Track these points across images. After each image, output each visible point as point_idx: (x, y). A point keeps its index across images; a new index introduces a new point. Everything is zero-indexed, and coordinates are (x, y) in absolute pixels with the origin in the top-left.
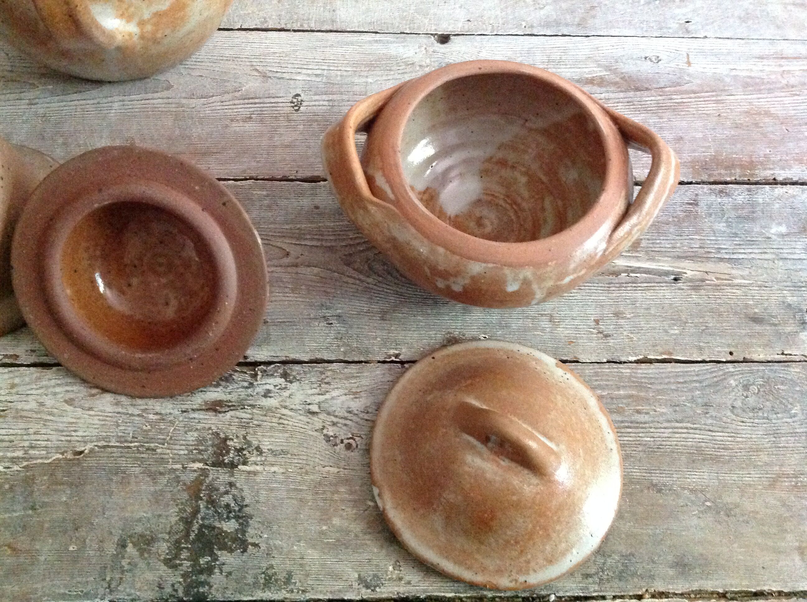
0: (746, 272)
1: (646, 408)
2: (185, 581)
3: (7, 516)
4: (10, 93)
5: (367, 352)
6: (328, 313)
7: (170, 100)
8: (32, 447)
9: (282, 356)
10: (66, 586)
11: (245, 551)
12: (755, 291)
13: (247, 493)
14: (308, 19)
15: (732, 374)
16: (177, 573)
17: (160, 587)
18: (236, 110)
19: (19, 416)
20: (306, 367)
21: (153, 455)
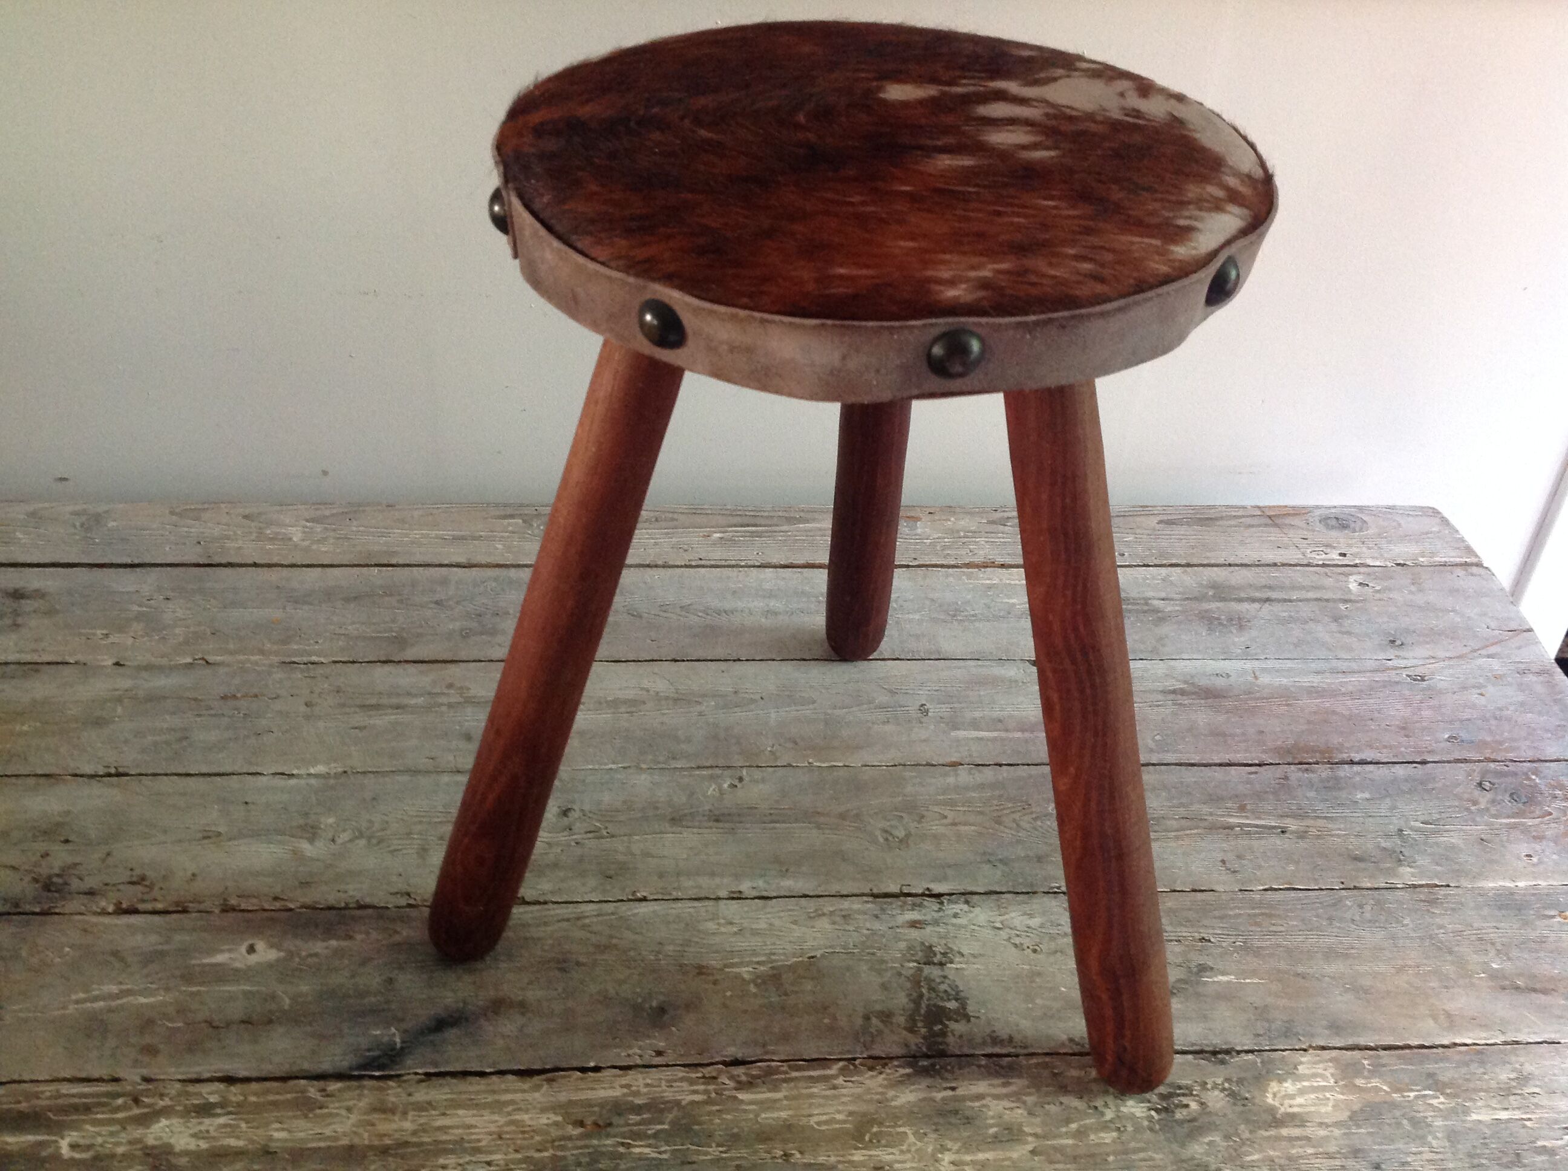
0: (1342, 826)
1: (1280, 922)
2: (926, 1041)
3: (766, 1001)
4: (682, 708)
5: (1032, 885)
6: (992, 858)
7: (818, 711)
8: (772, 954)
9: (961, 888)
11: (969, 1021)
12: (1352, 839)
13: (958, 983)
14: (919, 651)
15: (1347, 898)
16: (918, 1036)
17: (907, 1045)
18: (874, 717)
19: (755, 933)
20: (984, 897)
21: (874, 958)
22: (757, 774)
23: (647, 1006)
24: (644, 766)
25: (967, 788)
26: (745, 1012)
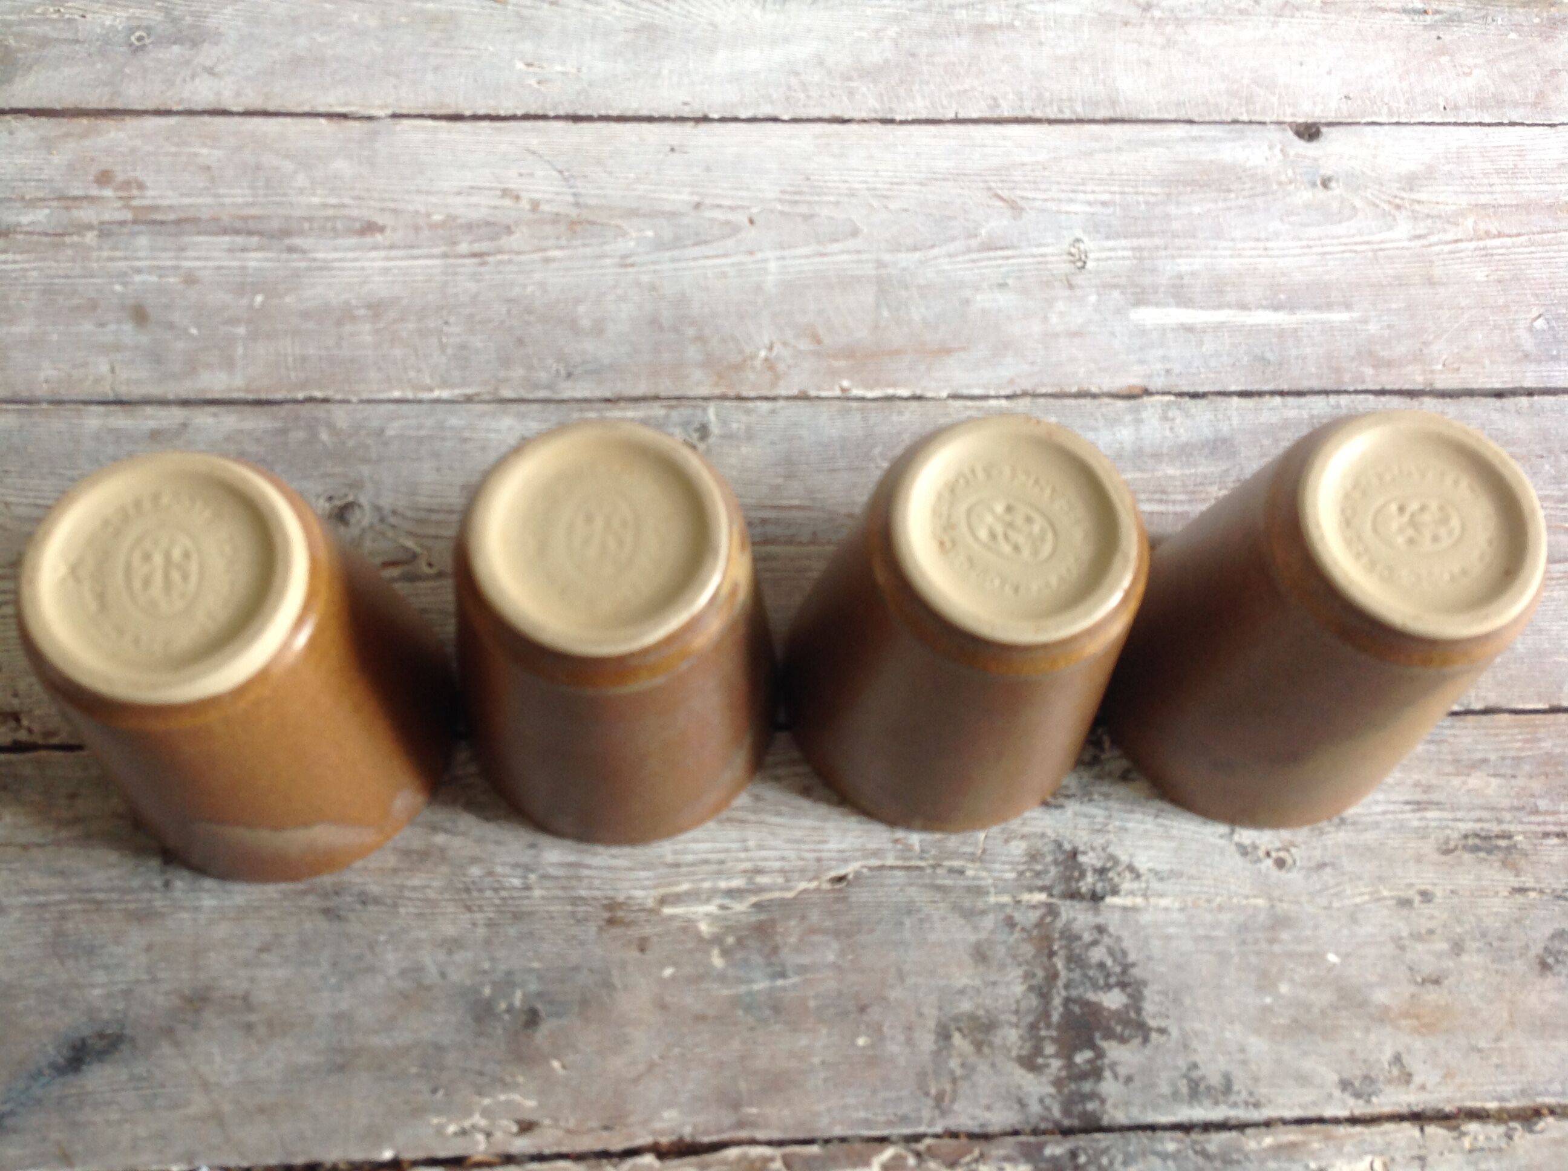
2: (1060, 1092)
3: (743, 989)
4: (585, 245)
7: (864, 256)
8: (758, 871)
10: (866, 1107)
11: (1146, 1040)
13: (1127, 944)
14: (1070, 99)
16: (1044, 1079)
17: (1022, 1104)
18: (976, 271)
21: (962, 882)
22: (738, 419)
23: (503, 1006)
24: (507, 393)
25: (1157, 456)
26: (700, 1018)
